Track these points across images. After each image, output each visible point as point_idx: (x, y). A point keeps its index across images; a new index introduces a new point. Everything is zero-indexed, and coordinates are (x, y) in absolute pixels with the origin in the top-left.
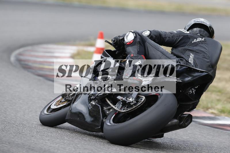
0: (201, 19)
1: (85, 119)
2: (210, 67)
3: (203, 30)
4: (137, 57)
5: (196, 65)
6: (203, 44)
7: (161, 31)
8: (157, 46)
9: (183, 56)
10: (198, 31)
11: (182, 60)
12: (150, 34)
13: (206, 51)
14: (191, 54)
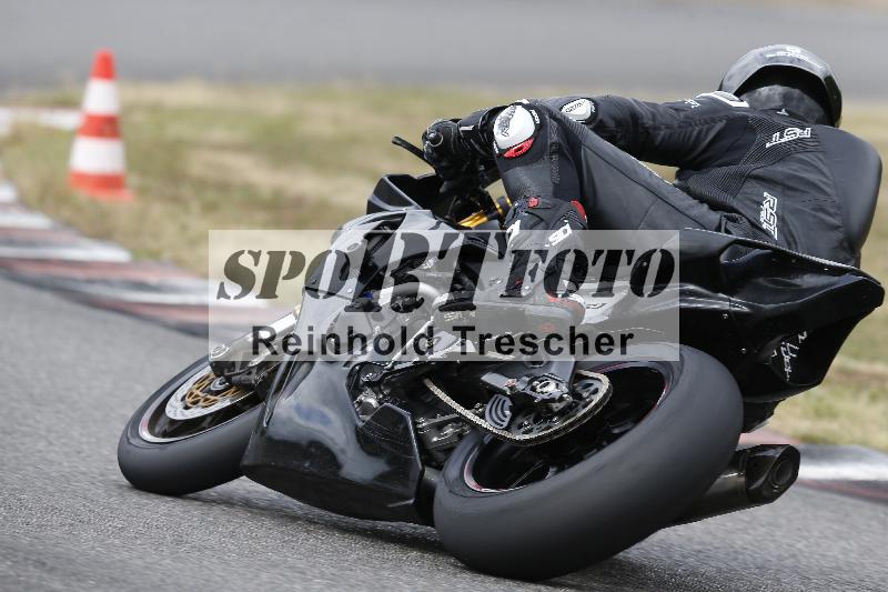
0: (788, 48)
1: (339, 466)
2: (844, 249)
3: (796, 92)
4: (554, 207)
5: (791, 240)
6: (809, 154)
7: (635, 101)
8: (630, 161)
9: (734, 204)
10: (777, 97)
11: (734, 220)
12: (594, 115)
13: (824, 183)
14: (765, 194)
